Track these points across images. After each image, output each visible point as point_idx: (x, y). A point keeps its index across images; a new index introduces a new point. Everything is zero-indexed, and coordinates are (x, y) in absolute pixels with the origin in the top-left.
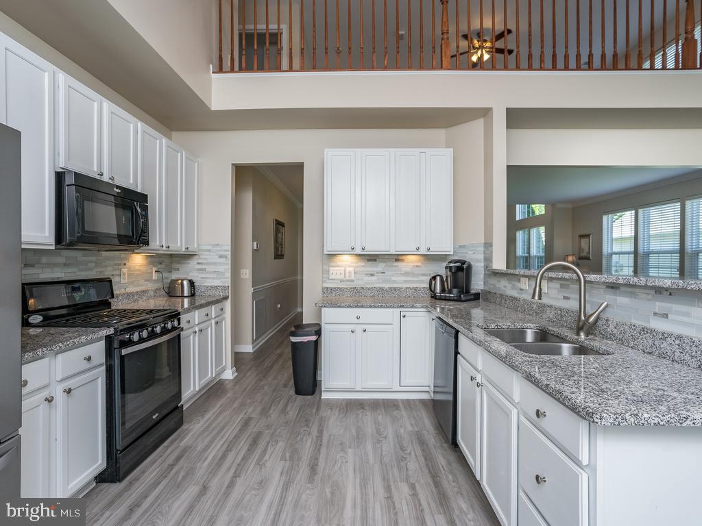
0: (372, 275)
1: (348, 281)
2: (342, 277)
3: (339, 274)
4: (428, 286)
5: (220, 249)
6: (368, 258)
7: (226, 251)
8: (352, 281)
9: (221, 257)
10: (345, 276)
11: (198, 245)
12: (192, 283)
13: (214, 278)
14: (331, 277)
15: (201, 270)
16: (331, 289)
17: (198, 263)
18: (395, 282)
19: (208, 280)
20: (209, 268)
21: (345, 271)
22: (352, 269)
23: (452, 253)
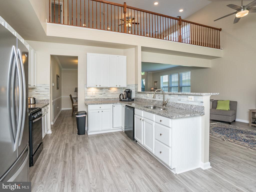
0: (101, 94)
1: (93, 96)
2: (91, 95)
3: (90, 94)
4: (119, 97)
5: (45, 86)
6: (100, 89)
7: (48, 86)
8: (95, 96)
9: (46, 89)
10: (92, 95)
11: (37, 84)
12: (34, 99)
13: (43, 97)
14: (88, 95)
15: (38, 94)
16: (88, 99)
17: (36, 91)
18: (108, 96)
19: (40, 98)
20: (41, 93)
21: (92, 93)
22: (95, 92)
23: (126, 87)
